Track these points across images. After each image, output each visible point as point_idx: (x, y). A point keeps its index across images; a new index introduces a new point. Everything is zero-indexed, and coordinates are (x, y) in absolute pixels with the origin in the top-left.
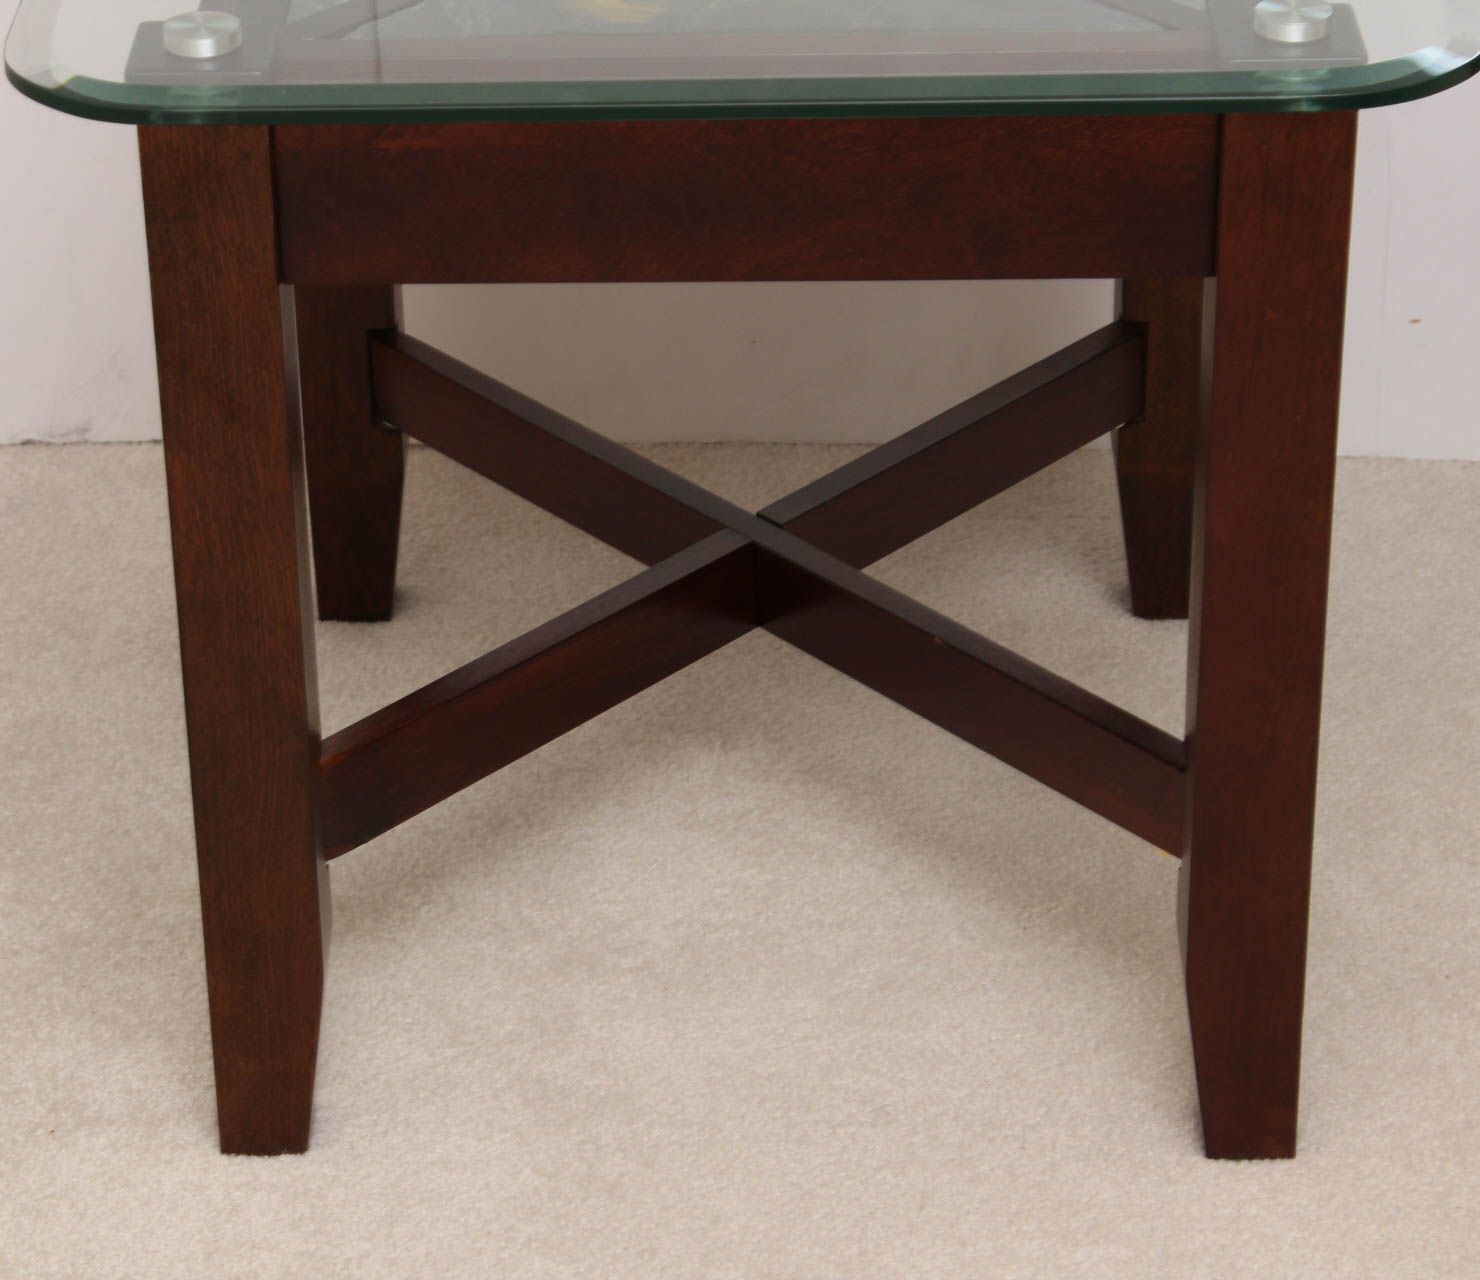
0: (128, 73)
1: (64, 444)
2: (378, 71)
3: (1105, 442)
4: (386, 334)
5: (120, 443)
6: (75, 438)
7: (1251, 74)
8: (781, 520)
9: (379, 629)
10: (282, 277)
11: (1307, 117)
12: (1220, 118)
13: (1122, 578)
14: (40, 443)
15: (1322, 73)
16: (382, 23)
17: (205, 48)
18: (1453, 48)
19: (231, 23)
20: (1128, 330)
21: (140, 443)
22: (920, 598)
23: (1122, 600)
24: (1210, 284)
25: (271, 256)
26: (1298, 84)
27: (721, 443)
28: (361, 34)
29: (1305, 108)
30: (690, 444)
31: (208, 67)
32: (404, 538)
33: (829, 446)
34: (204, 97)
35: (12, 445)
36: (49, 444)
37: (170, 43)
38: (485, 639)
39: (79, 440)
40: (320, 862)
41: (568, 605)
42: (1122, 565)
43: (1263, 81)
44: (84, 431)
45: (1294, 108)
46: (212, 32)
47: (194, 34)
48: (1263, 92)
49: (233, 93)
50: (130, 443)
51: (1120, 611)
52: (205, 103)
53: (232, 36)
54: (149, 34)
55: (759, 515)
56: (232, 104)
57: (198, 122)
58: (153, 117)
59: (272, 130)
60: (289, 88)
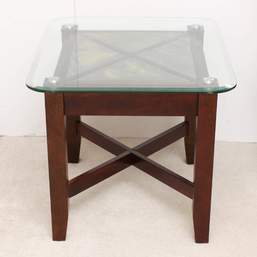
0: (43, 85)
1: (31, 136)
2: (78, 86)
3: (183, 138)
4: (79, 121)
5: (39, 136)
6: (33, 135)
7: (203, 88)
8: (135, 150)
9: (77, 164)
10: (64, 114)
11: (211, 94)
12: (198, 94)
13: (185, 158)
14: (28, 136)
15: (213, 88)
16: (79, 79)
17: (54, 82)
18: (231, 85)
19: (58, 78)
20: (186, 122)
21: (42, 136)
22: (156, 161)
23: (185, 162)
24: (197, 117)
25: (63, 111)
26: (209, 90)
27: (127, 138)
28: (76, 80)
29: (210, 93)
30: (123, 138)
31: (55, 84)
32: (81, 151)
33: (143, 138)
34: (54, 89)
35: (24, 136)
36: (29, 136)
37: (50, 81)
38: (92, 166)
39: (33, 136)
40: (68, 199)
41: (105, 161)
42: (185, 156)
43: (204, 89)
44: (34, 134)
45: (209, 93)
46: (55, 79)
47: (53, 80)
48: (204, 91)
49: (58, 88)
50: (41, 136)
51: (185, 163)
52: (54, 90)
53: (58, 80)
54: (46, 80)
55: (132, 149)
56: (58, 90)
57: (53, 92)
58: (47, 92)
59: (63, 94)
60: (66, 88)
